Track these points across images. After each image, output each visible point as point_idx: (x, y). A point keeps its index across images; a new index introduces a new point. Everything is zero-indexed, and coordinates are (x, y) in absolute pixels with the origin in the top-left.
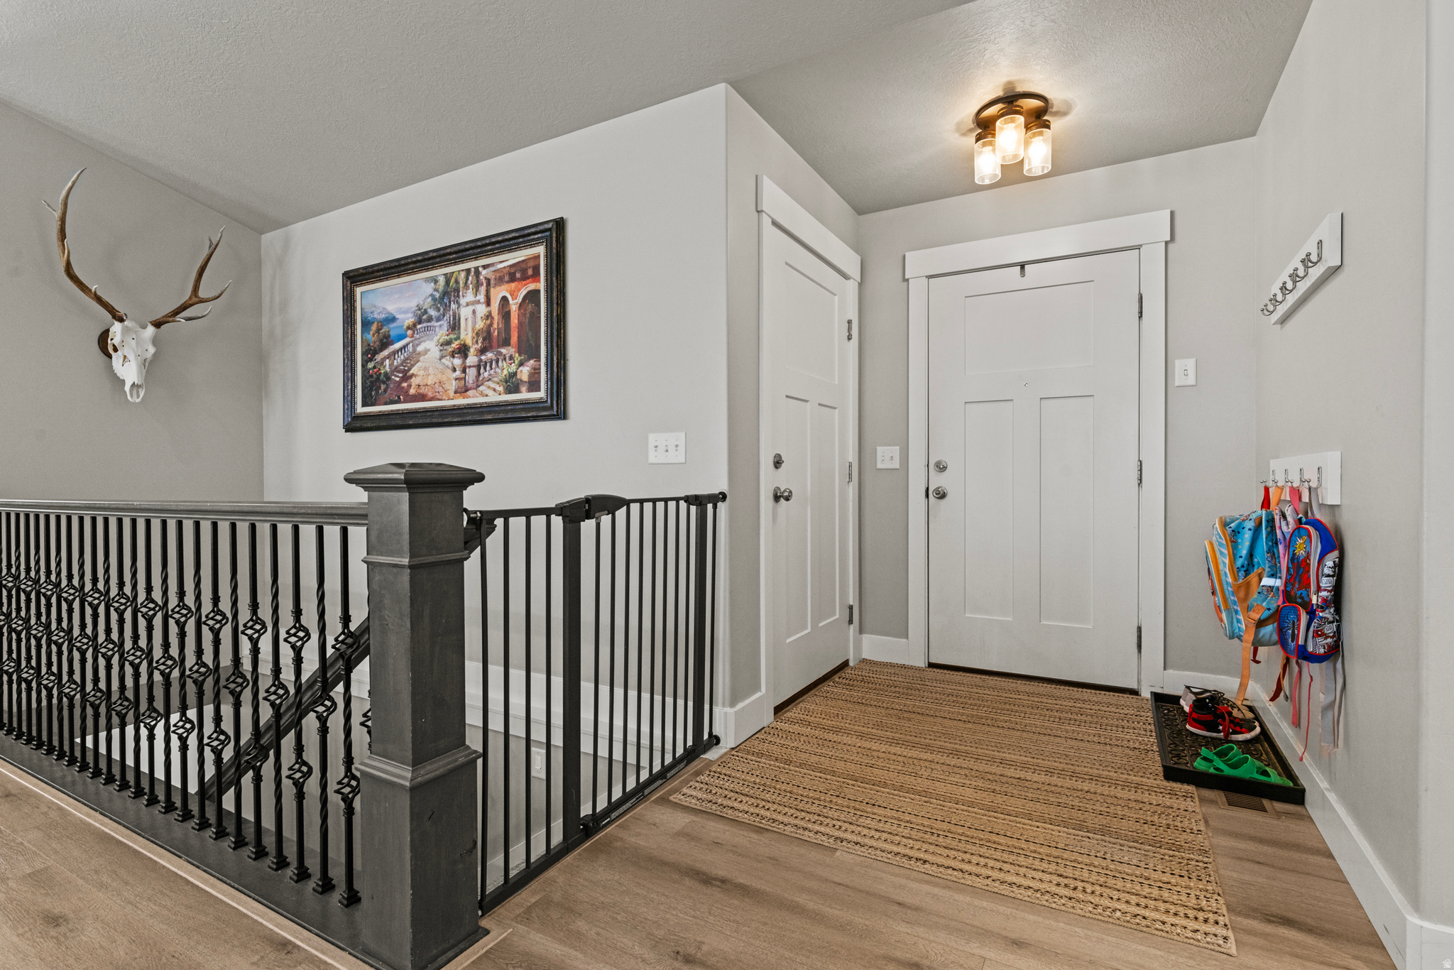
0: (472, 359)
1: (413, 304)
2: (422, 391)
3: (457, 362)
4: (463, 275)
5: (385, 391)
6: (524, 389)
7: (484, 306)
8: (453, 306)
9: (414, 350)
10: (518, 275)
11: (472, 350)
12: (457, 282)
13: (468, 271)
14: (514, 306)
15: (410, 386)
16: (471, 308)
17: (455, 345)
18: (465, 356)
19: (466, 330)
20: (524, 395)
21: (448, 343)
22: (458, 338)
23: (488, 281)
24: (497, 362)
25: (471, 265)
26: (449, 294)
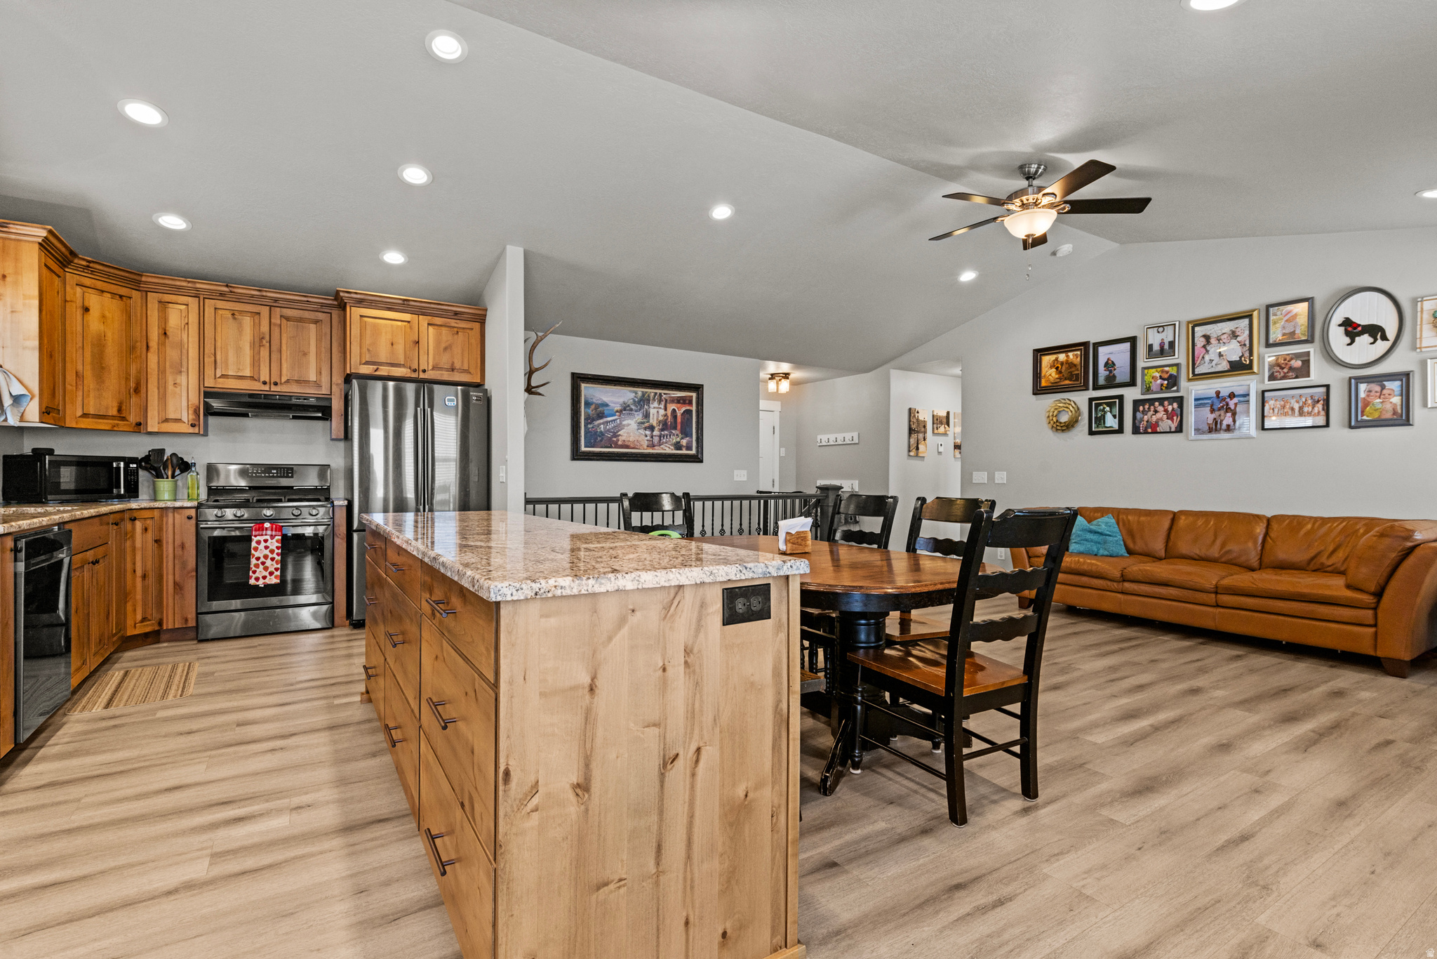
0: (656, 433)
1: (621, 400)
2: (626, 443)
3: (648, 433)
4: (653, 394)
5: (601, 441)
6: (684, 449)
7: (663, 411)
8: (646, 407)
9: (621, 423)
10: (681, 401)
11: (656, 429)
12: (649, 396)
13: (656, 394)
14: (679, 413)
15: (618, 440)
16: (656, 410)
17: (647, 425)
18: (653, 431)
19: (653, 419)
20: (684, 452)
21: (643, 423)
22: (648, 422)
23: (666, 400)
24: (670, 436)
25: (658, 391)
26: (643, 402)
